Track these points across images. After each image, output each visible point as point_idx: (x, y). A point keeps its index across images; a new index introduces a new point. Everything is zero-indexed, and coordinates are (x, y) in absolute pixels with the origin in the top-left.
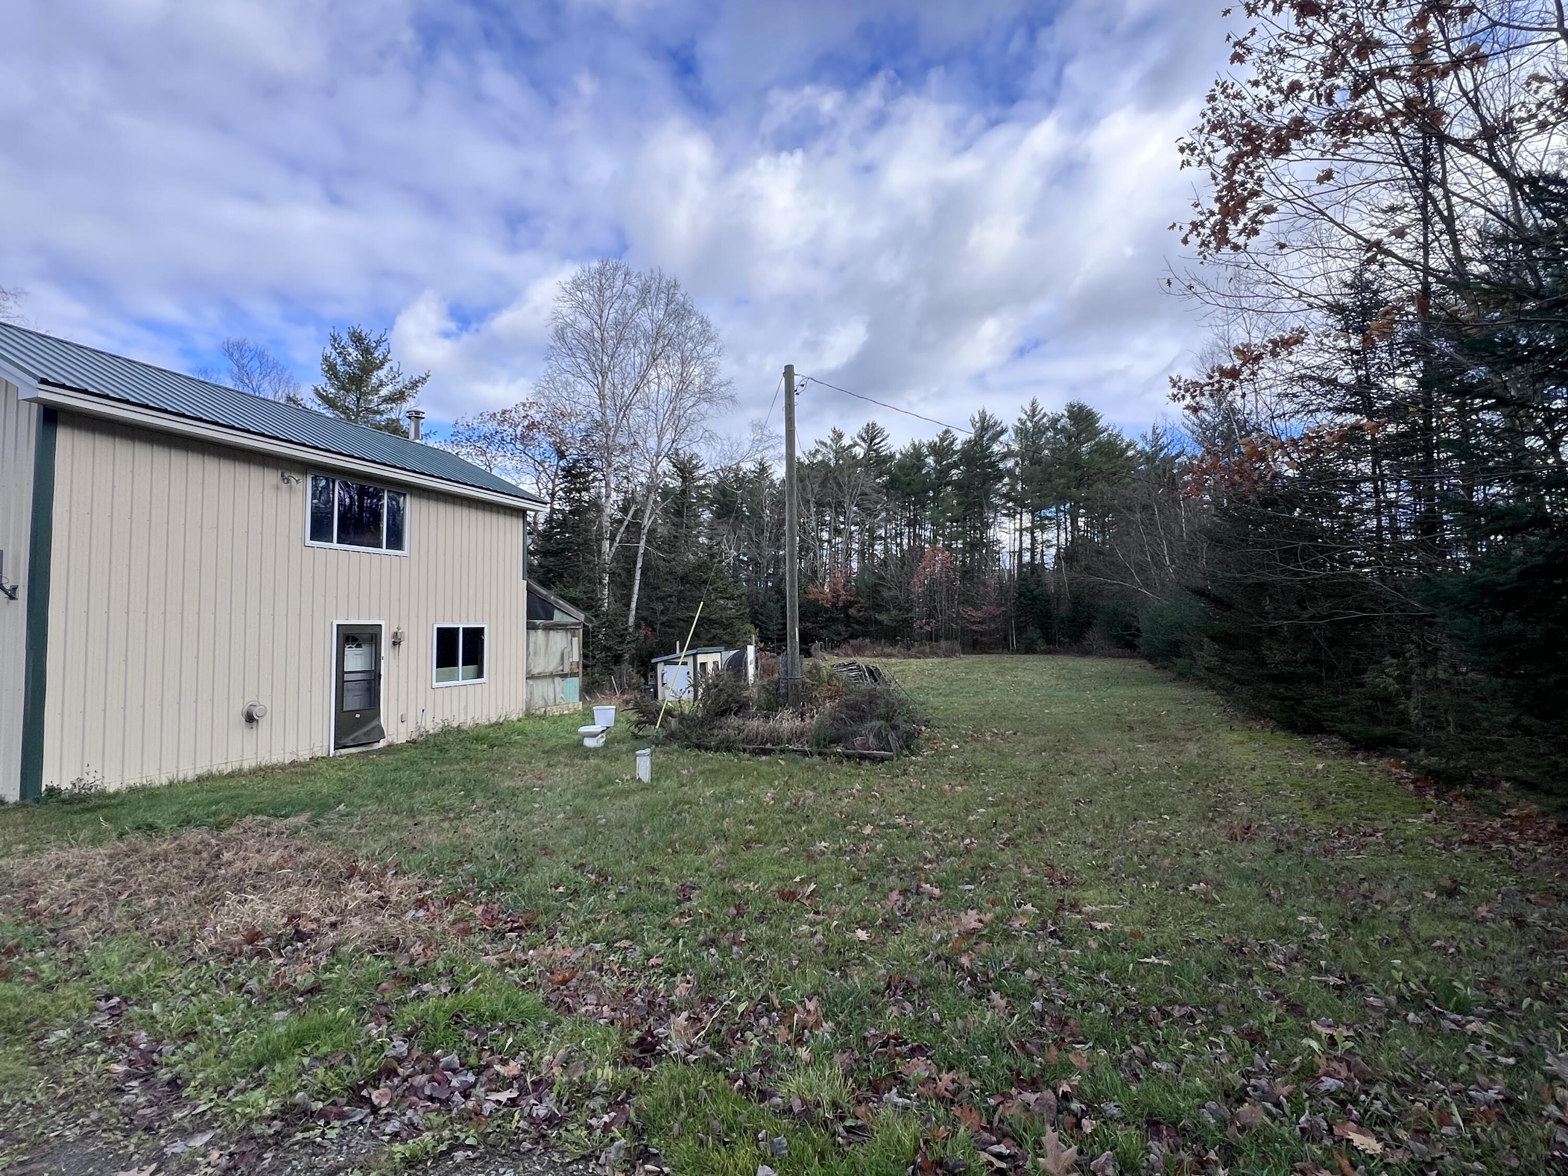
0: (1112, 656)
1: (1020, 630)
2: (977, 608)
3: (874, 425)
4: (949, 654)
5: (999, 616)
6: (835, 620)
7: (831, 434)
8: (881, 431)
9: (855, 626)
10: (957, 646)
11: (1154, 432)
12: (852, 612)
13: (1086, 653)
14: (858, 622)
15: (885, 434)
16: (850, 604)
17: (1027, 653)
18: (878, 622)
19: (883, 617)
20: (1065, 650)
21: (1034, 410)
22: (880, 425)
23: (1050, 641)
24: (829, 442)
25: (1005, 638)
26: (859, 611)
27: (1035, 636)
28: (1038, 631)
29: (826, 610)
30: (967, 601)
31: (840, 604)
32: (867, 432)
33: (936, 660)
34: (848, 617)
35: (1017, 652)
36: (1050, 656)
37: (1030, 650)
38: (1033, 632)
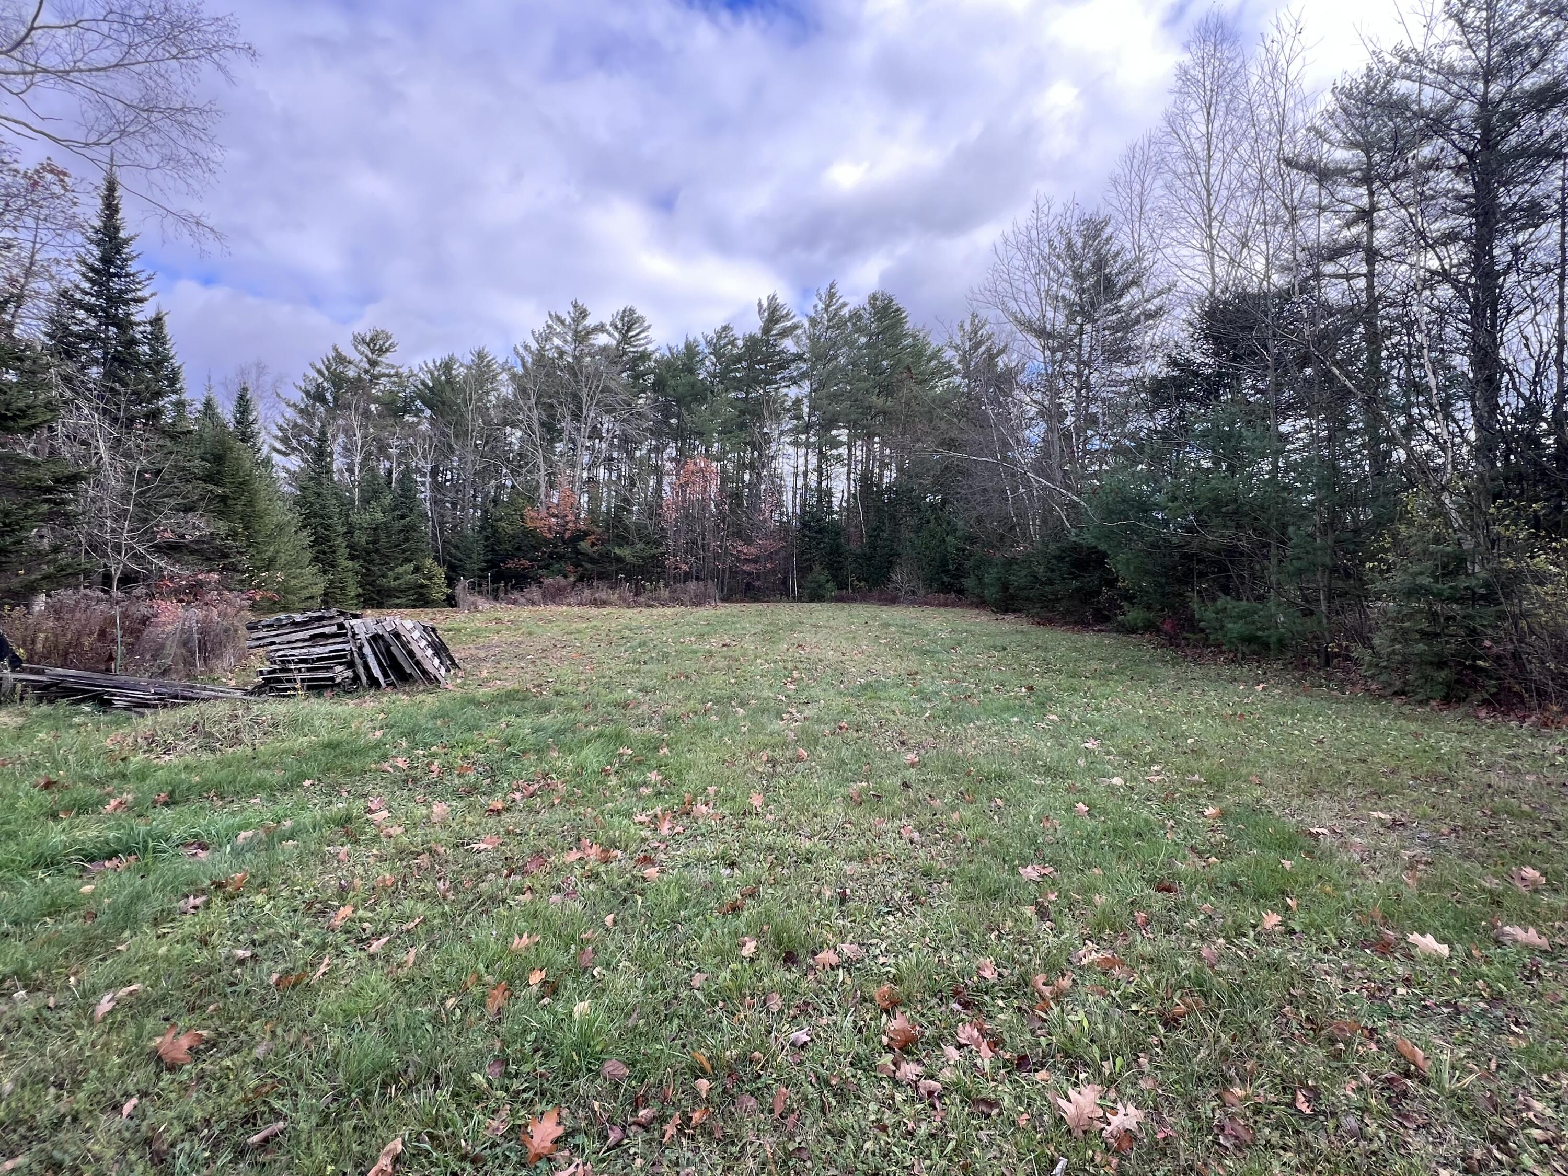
0: (927, 603)
1: (804, 571)
2: (748, 541)
3: (632, 311)
4: (699, 601)
5: (777, 552)
6: (561, 557)
7: (572, 310)
8: (640, 319)
9: (589, 566)
10: (712, 588)
11: (972, 323)
12: (584, 545)
13: (893, 600)
14: (592, 560)
15: (646, 324)
16: (584, 535)
17: (811, 600)
18: (619, 559)
19: (625, 552)
20: (864, 597)
21: (831, 296)
22: (639, 312)
23: (842, 585)
24: (568, 320)
25: (784, 582)
26: (593, 545)
27: (822, 579)
28: (826, 572)
29: (547, 542)
30: (738, 533)
31: (567, 536)
32: (622, 319)
33: (679, 609)
34: (578, 552)
35: (800, 600)
36: (840, 605)
37: (816, 597)
38: (820, 574)
